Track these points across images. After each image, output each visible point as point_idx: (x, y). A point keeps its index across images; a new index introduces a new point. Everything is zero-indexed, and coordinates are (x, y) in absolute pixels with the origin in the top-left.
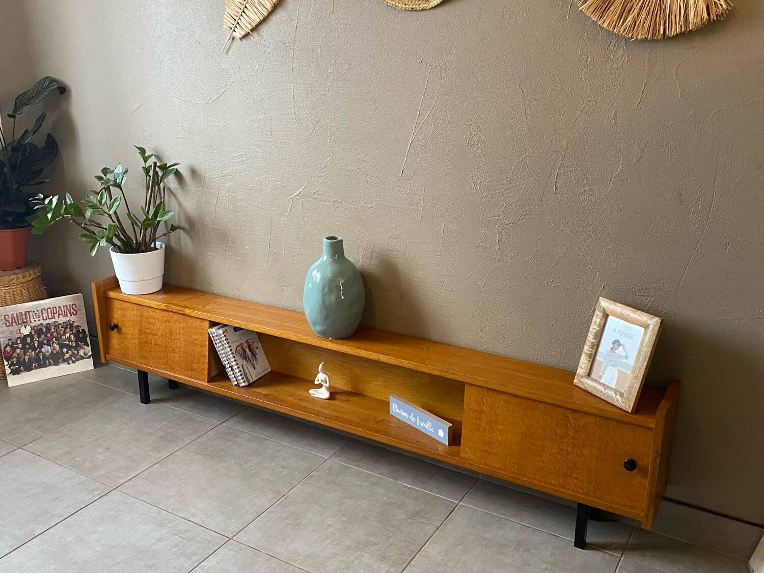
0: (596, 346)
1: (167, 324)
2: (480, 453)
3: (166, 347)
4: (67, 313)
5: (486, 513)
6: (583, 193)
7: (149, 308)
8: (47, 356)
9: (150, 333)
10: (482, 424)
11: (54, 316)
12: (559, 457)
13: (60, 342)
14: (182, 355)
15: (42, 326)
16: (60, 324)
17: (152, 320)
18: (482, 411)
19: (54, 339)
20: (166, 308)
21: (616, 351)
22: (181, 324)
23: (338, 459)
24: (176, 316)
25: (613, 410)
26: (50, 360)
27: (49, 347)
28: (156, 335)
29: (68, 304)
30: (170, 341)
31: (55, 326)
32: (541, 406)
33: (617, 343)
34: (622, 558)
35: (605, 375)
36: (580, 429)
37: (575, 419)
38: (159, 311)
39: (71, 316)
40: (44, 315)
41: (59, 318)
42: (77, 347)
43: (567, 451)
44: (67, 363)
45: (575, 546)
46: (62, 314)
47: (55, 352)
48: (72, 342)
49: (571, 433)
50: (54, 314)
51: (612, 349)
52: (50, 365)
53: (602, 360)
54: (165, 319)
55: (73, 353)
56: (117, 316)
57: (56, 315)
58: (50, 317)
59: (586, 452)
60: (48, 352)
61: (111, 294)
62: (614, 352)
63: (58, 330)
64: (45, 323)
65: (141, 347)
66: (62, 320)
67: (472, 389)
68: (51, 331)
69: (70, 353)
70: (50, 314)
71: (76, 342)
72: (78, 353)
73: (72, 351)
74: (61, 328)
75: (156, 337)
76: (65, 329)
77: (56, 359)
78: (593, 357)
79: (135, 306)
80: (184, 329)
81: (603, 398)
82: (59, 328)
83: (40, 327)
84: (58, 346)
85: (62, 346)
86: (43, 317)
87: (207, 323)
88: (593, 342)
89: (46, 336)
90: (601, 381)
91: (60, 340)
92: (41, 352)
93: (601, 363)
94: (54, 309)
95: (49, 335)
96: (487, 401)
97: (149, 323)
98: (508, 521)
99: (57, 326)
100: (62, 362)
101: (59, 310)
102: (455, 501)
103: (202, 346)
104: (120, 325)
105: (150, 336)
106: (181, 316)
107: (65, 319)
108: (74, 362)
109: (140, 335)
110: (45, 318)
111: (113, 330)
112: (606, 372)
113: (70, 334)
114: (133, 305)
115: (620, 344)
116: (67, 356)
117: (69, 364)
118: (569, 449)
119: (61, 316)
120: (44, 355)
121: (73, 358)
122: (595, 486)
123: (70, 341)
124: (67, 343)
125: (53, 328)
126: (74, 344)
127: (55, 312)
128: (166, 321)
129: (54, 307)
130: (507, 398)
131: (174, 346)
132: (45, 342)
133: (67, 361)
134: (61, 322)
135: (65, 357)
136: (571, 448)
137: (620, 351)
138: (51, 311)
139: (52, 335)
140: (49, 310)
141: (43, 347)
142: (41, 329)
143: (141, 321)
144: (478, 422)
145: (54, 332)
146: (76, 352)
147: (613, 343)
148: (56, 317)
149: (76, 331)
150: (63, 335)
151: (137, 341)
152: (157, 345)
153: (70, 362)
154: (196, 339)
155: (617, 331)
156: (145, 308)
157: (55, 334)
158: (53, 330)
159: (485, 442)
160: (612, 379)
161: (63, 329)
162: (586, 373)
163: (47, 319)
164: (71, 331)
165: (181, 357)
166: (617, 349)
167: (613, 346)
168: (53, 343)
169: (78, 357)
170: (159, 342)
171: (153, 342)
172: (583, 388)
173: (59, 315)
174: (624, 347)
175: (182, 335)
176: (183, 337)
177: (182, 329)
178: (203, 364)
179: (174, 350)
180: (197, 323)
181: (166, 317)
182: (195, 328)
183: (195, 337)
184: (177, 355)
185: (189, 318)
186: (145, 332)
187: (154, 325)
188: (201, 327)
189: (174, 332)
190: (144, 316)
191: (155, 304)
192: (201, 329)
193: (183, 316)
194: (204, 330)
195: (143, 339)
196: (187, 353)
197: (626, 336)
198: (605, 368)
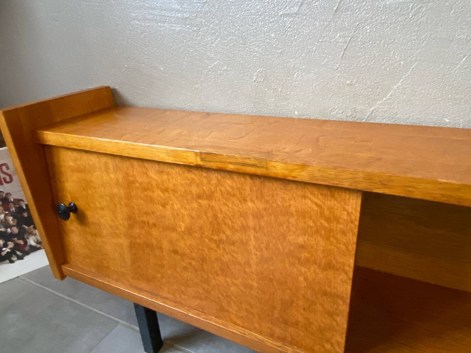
1: (204, 202)
3: (203, 260)
9: (154, 225)
14: (255, 284)
17: (158, 194)
20: (202, 160)
22: (250, 204)
28: (173, 229)
30: (213, 245)
38: (177, 169)
39: (1, 184)
42: (22, 235)
44: (8, 261)
48: (11, 227)
54: (194, 190)
55: (16, 245)
61: (46, 136)
65: (135, 254)
69: (11, 245)
71: (19, 225)
72: (26, 243)
73: (13, 242)
75: (174, 235)
79: (111, 162)
97: (151, 200)
103: (331, 267)
104: (81, 204)
105: (155, 232)
106: (249, 180)
108: (20, 258)
109: (131, 227)
111: (67, 217)
113: (6, 215)
114: (104, 159)
116: (6, 250)
117: (12, 262)
121: (18, 253)
123: (8, 226)
124: (3, 229)
126: (16, 230)
128: (199, 197)
133: (7, 259)
135: (3, 254)
143: (129, 197)
146: (21, 242)
149: (15, 207)
151: (124, 241)
152: (176, 252)
153: (15, 259)
156: (135, 163)
164: (6, 209)
165: (251, 287)
169: (27, 249)
170: (181, 245)
171: (165, 245)
175: (252, 234)
176: (256, 238)
177: (251, 217)
178: (331, 315)
179: (228, 267)
180: (310, 199)
181: (198, 186)
182: (303, 214)
183: (301, 240)
184: (236, 281)
185: (276, 185)
186: (144, 222)
187: (164, 205)
188: (327, 213)
189: (225, 224)
190: (137, 185)
191: (168, 153)
192: (328, 220)
193: (258, 182)
194: (338, 222)
195: (139, 237)
196: (271, 280)
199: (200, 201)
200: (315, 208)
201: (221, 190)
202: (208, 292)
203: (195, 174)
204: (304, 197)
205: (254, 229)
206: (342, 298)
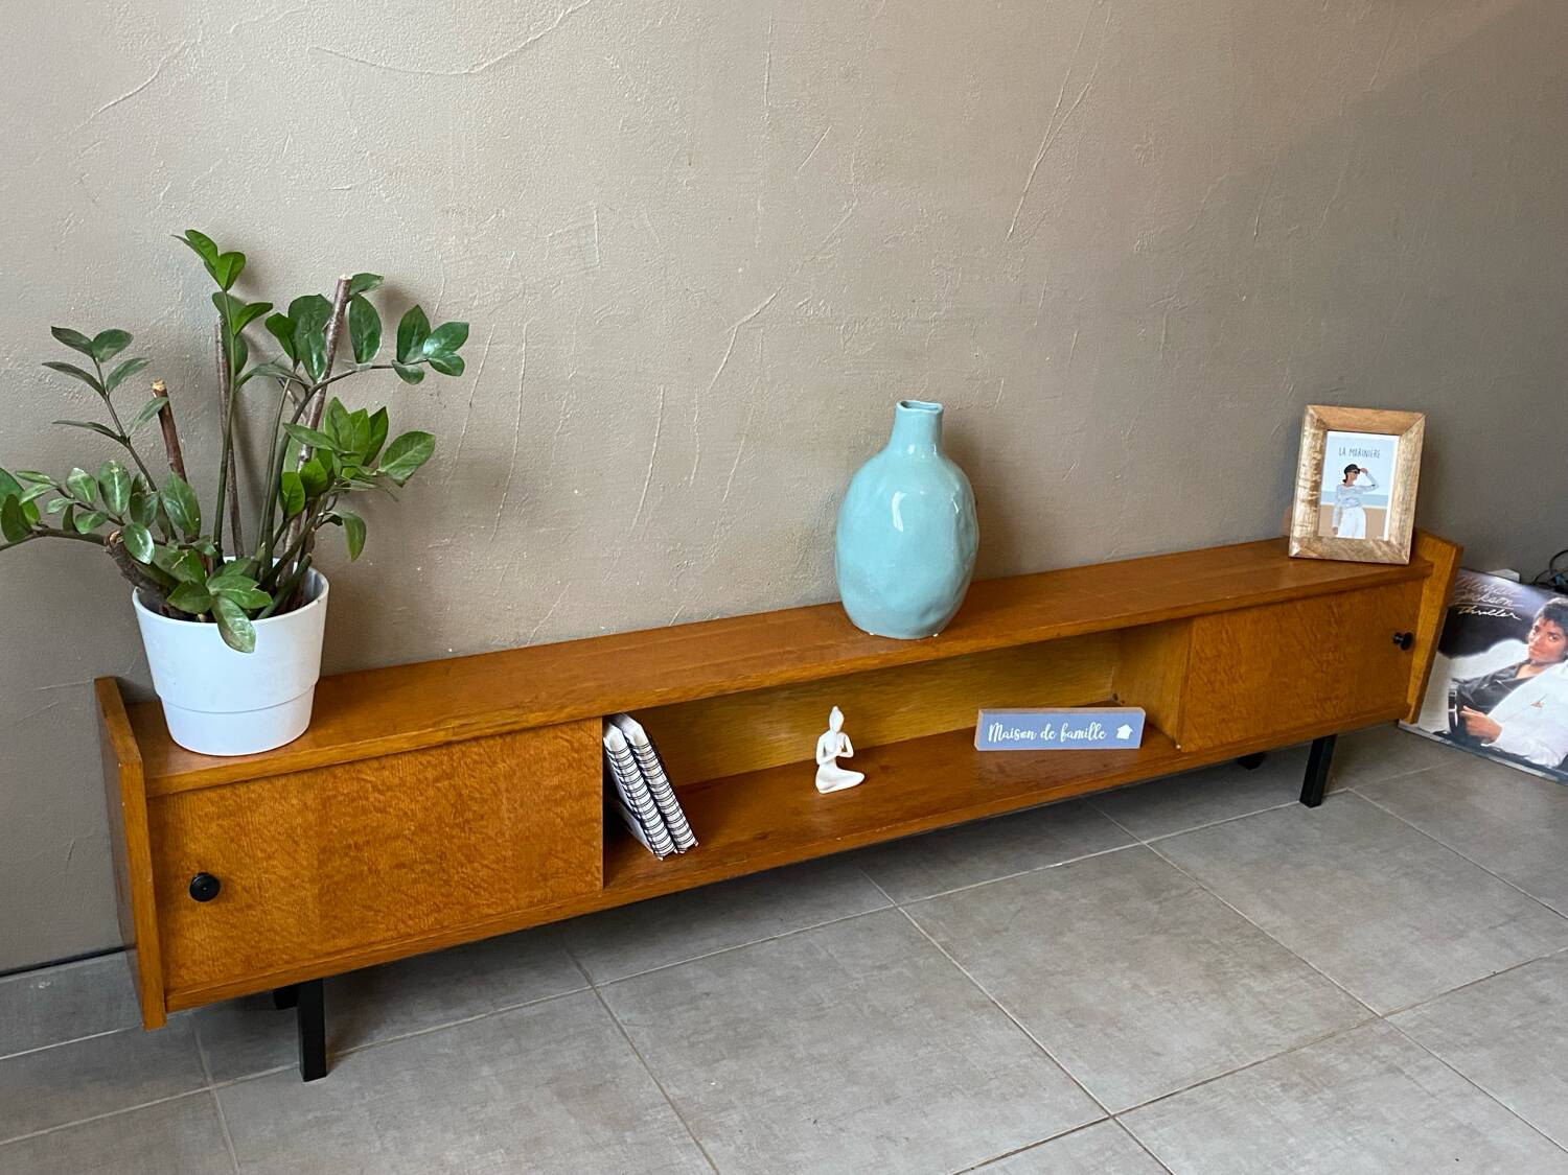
0: (1316, 486)
1: (444, 784)
3: (442, 857)
7: (358, 767)
9: (367, 843)
10: (1219, 677)
14: (510, 853)
17: (374, 798)
18: (1220, 654)
21: (1355, 482)
22: (500, 765)
25: (1377, 570)
28: (398, 836)
30: (456, 832)
35: (1343, 525)
36: (1344, 619)
37: (1340, 606)
49: (1334, 630)
51: (1345, 481)
53: (1333, 504)
54: (430, 774)
56: (199, 849)
59: (1349, 650)
61: (175, 780)
62: (1350, 485)
65: (328, 902)
67: (1206, 622)
75: (397, 844)
78: (1314, 503)
79: (293, 783)
80: (509, 776)
81: (1356, 559)
87: (599, 725)
88: (1315, 481)
90: (1338, 536)
93: (1331, 508)
96: (1227, 632)
97: (363, 811)
103: (584, 794)
105: (368, 852)
109: (324, 863)
112: (1342, 519)
114: (281, 782)
115: (1359, 470)
118: (1331, 656)
128: (437, 780)
130: (1256, 613)
137: (1360, 480)
143: (323, 821)
144: (1213, 676)
147: (1346, 471)
151: (309, 892)
152: (401, 866)
154: (557, 788)
155: (1347, 451)
156: (338, 770)
159: (1222, 706)
160: (1357, 526)
162: (1312, 532)
165: (504, 859)
166: (1353, 479)
167: (1345, 477)
170: (410, 853)
171: (384, 864)
172: (1314, 555)
174: (1365, 471)
175: (504, 796)
176: (508, 798)
177: (502, 779)
178: (587, 843)
179: (476, 850)
180: (562, 738)
181: (435, 767)
182: (555, 755)
183: (555, 781)
184: (485, 862)
185: (527, 736)
186: (350, 846)
187: (383, 811)
188: (576, 745)
189: (472, 798)
190: (340, 798)
191: (410, 739)
192: (577, 751)
193: (508, 739)
194: (587, 750)
195: (339, 872)
196: (528, 838)
197: (1366, 454)
198: (1341, 514)
199: (439, 785)
200: (566, 744)
201: (466, 763)
202: (448, 896)
203: (432, 756)
204: (556, 738)
205: (507, 790)
206: (595, 820)
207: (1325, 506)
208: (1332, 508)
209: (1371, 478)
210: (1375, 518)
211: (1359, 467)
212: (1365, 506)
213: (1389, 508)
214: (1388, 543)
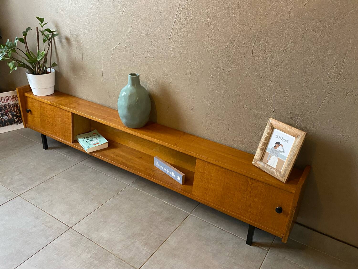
0: (266, 145)
2: (202, 193)
3: (52, 123)
4: (14, 100)
5: (203, 220)
6: (267, 57)
7: (44, 103)
8: (6, 121)
9: (45, 116)
10: (204, 179)
11: (8, 101)
12: (242, 200)
13: (12, 114)
14: (60, 128)
15: (2, 106)
16: (11, 105)
17: (46, 109)
18: (204, 173)
19: (9, 112)
20: (52, 104)
21: (278, 148)
22: (59, 113)
23: (133, 186)
24: (56, 109)
26: (8, 123)
27: (7, 116)
28: (48, 117)
29: (14, 95)
30: (54, 120)
31: (9, 106)
32: (234, 174)
33: (278, 144)
34: (269, 251)
35: (270, 160)
36: (254, 188)
37: (252, 183)
38: (48, 105)
39: (16, 101)
40: (3, 100)
41: (10, 102)
43: (246, 198)
44: (16, 124)
45: (246, 243)
46: (12, 100)
47: (10, 119)
48: (18, 113)
49: (250, 189)
50: (8, 100)
52: (8, 125)
53: (269, 153)
55: (19, 119)
56: (30, 106)
57: (9, 100)
58: (6, 101)
59: (256, 200)
60: (6, 118)
61: (26, 94)
62: (276, 149)
63: (11, 108)
64: (3, 104)
66: (11, 103)
67: (200, 161)
68: (7, 108)
69: (17, 119)
70: (5, 100)
73: (18, 118)
74: (12, 107)
76: (14, 107)
77: (11, 122)
78: (264, 150)
79: (38, 101)
80: (60, 115)
81: (269, 173)
82: (11, 107)
83: (1, 107)
84: (11, 116)
85: (13, 116)
86: (2, 101)
87: (71, 114)
88: (264, 143)
89: (4, 111)
90: (267, 164)
91: (12, 113)
92: (3, 118)
94: (8, 97)
95: (6, 110)
96: (207, 168)
97: (44, 110)
98: (213, 226)
99: (10, 106)
100: (14, 123)
101: (10, 98)
102: (188, 213)
103: (69, 125)
104: (31, 110)
106: (58, 108)
107: (13, 102)
108: (20, 123)
109: (41, 116)
110: (3, 102)
111: (28, 113)
112: (271, 159)
113: (17, 109)
115: (280, 145)
116: (16, 120)
117: (17, 124)
118: (248, 197)
119: (11, 101)
120: (5, 121)
121: (19, 121)
122: (260, 217)
123: (17, 113)
124: (16, 114)
125: (8, 107)
126: (19, 115)
127: (8, 99)
128: (52, 111)
129: (7, 97)
130: (217, 168)
131: (56, 123)
132: (4, 114)
133: (16, 123)
134: (12, 104)
135: (15, 121)
136: (249, 197)
137: (280, 148)
138: (6, 98)
139: (7, 110)
140: (5, 98)
141: (3, 116)
142: (2, 107)
143: (41, 109)
144: (202, 178)
145: (8, 109)
146: (20, 118)
147: (276, 143)
148: (9, 102)
150: (13, 110)
151: (39, 119)
152: (48, 122)
153: (18, 123)
154: (66, 121)
155: (278, 137)
156: (42, 103)
157: (9, 109)
158: (8, 108)
159: (205, 189)
160: (274, 163)
161: (13, 107)
162: (259, 159)
163: (4, 102)
164: (17, 108)
166: (278, 147)
167: (276, 145)
168: (8, 114)
169: (21, 121)
170: (49, 120)
171: (46, 120)
172: (258, 166)
173: (10, 100)
174: (282, 146)
175: (59, 118)
182: (65, 115)
184: (57, 128)
185: (62, 110)
187: (46, 112)
189: (56, 116)
191: (47, 102)
192: (68, 116)
194: (70, 117)
197: (284, 140)
198: (271, 157)
204: (65, 112)
207: (267, 153)
208: (269, 154)
209: (283, 149)
210: (280, 162)
211: (280, 144)
212: (279, 158)
213: (285, 161)
214: (280, 173)
